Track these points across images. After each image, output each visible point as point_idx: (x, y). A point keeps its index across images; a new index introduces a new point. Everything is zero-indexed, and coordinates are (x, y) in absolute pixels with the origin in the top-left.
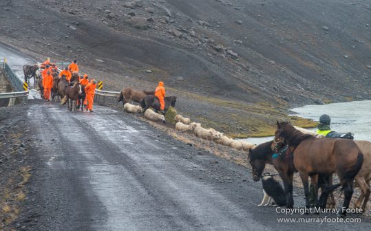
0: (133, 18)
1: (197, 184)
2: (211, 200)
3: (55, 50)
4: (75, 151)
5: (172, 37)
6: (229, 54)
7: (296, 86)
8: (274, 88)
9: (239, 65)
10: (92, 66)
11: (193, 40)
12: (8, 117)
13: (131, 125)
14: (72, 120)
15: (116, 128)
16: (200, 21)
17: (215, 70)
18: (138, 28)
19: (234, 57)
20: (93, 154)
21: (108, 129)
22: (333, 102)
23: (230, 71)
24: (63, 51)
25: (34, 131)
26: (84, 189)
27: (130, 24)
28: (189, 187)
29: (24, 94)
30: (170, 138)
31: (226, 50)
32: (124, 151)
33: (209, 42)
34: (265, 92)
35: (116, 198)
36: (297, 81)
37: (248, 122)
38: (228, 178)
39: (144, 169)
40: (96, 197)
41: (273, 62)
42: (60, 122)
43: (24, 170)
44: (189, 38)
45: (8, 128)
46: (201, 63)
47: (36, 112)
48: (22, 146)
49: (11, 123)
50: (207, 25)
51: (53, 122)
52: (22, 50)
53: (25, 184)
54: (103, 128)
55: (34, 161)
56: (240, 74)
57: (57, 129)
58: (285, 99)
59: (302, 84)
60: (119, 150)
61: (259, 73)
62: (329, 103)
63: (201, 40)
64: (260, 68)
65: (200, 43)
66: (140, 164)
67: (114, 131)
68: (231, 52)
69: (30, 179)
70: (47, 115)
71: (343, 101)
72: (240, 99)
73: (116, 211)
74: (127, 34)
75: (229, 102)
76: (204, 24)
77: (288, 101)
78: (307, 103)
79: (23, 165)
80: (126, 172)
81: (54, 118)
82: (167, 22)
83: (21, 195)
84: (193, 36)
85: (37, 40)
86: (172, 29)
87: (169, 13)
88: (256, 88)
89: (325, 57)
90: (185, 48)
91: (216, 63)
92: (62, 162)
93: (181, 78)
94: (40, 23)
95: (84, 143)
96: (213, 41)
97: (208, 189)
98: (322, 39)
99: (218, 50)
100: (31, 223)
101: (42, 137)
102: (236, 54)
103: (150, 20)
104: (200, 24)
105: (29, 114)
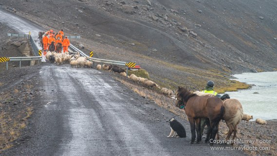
0: (123, 5)
1: (136, 122)
2: (140, 132)
3: (67, 26)
4: (65, 99)
5: (151, 20)
6: (191, 34)
7: (238, 59)
8: (222, 60)
9: (198, 42)
10: (93, 39)
11: (166, 23)
12: (26, 74)
13: (107, 82)
14: (68, 77)
15: (97, 84)
16: (172, 10)
17: (181, 45)
18: (127, 13)
19: (194, 36)
20: (76, 101)
21: (91, 85)
22: (263, 71)
23: (191, 46)
24: (73, 27)
25: (41, 84)
26: (63, 123)
27: (121, 10)
28: (130, 124)
29: (39, 58)
30: (132, 92)
31: (189, 31)
32: (97, 100)
33: (177, 25)
34: (215, 62)
35: (81, 129)
36: (239, 55)
37: (199, 83)
38: (158, 119)
39: (106, 112)
40: (69, 128)
41: (223, 41)
42: (60, 78)
43: (29, 109)
44: (163, 21)
45: (25, 81)
46: (170, 39)
47: (46, 71)
48: (31, 94)
49: (28, 78)
50: (176, 13)
51: (55, 78)
52: (43, 26)
53: (27, 118)
54: (88, 84)
55: (37, 104)
56: (198, 49)
57: (57, 83)
58: (229, 68)
59: (242, 57)
60: (94, 99)
61: (212, 49)
62: (261, 72)
63: (171, 24)
64: (213, 45)
65: (171, 25)
66: (104, 108)
67: (95, 86)
68: (193, 33)
69: (32, 115)
70: (53, 73)
71: (271, 71)
72: (196, 66)
73: (78, 137)
74: (119, 17)
75: (188, 68)
76: (174, 12)
77: (231, 69)
78: (245, 71)
79: (29, 106)
80: (94, 113)
81: (57, 75)
82: (148, 9)
83: (23, 125)
84: (166, 20)
85: (54, 19)
86: (151, 14)
87: (150, 3)
88: (208, 59)
89: (260, 38)
90: (160, 29)
91: (181, 40)
92: (55, 105)
93: (155, 50)
94: (57, 7)
95: (73, 94)
96: (180, 24)
97: (142, 126)
98: (259, 26)
99: (183, 31)
100: (24, 141)
101: (46, 88)
102: (196, 34)
103: (136, 8)
104: (171, 12)
105: (41, 72)
